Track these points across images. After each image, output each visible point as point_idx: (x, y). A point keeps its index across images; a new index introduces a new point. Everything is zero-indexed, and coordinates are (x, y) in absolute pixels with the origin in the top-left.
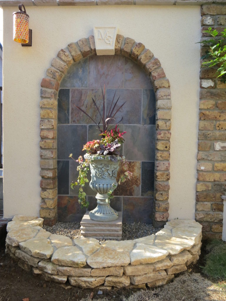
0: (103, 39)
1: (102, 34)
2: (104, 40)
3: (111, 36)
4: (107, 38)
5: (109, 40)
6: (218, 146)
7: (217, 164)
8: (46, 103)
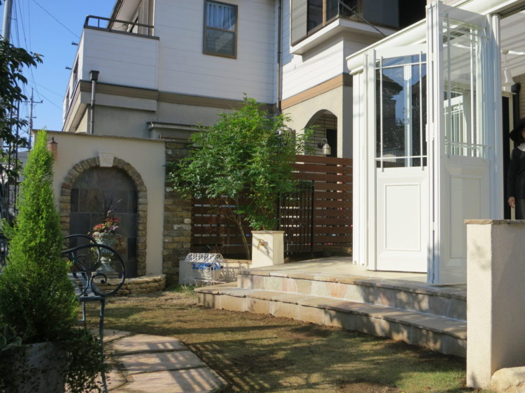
0: (105, 160)
1: (105, 157)
3: (111, 158)
5: (109, 161)
6: (176, 227)
7: (175, 238)
8: (65, 199)
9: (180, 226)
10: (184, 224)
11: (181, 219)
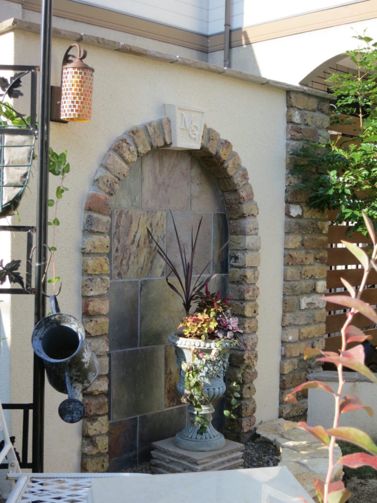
2: (189, 131)
3: (198, 126)
4: (192, 129)
5: (194, 133)
6: (304, 302)
7: (303, 330)
8: (97, 243)
9: (309, 300)
10: (317, 293)
11: (311, 282)
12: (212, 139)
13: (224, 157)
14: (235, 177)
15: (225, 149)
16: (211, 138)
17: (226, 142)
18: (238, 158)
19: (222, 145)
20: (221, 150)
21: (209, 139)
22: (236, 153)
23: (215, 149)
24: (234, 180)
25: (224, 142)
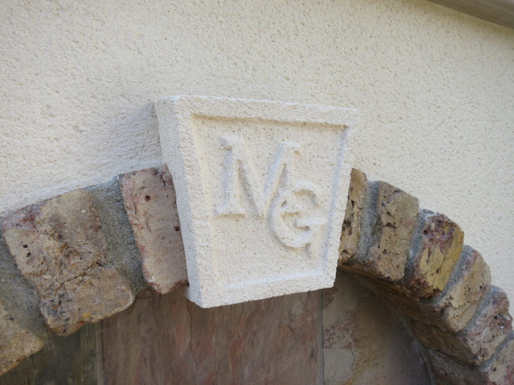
0: (257, 217)
1: (254, 176)
2: (269, 218)
3: (317, 190)
4: (288, 209)
5: (302, 222)
12: (389, 225)
13: (433, 281)
14: (473, 330)
15: (437, 250)
16: (385, 220)
17: (441, 222)
18: (483, 265)
19: (426, 238)
20: (425, 257)
21: (377, 227)
22: (476, 254)
23: (402, 259)
24: (470, 342)
25: (433, 225)
